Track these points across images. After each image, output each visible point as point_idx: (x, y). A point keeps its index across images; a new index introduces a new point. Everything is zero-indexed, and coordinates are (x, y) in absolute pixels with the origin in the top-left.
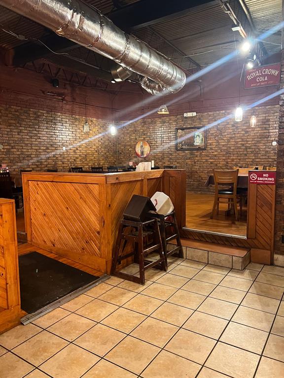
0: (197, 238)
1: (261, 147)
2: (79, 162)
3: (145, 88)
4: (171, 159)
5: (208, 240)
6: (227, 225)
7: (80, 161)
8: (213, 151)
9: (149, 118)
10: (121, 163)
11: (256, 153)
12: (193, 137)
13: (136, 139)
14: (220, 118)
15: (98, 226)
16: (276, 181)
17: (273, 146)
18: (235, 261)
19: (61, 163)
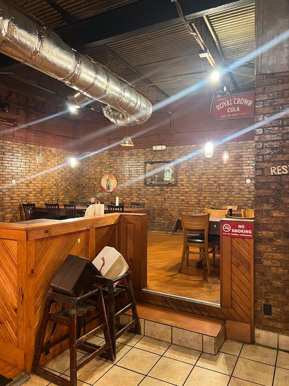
0: (160, 303)
1: (235, 185)
2: (33, 198)
3: (108, 117)
4: (139, 194)
5: (173, 307)
6: (198, 283)
7: (34, 196)
8: (184, 187)
9: (116, 150)
10: (84, 198)
11: (230, 191)
12: (163, 172)
13: (102, 172)
14: (191, 153)
15: (16, 300)
16: (254, 233)
17: (248, 184)
18: (206, 341)
19: (9, 198)
